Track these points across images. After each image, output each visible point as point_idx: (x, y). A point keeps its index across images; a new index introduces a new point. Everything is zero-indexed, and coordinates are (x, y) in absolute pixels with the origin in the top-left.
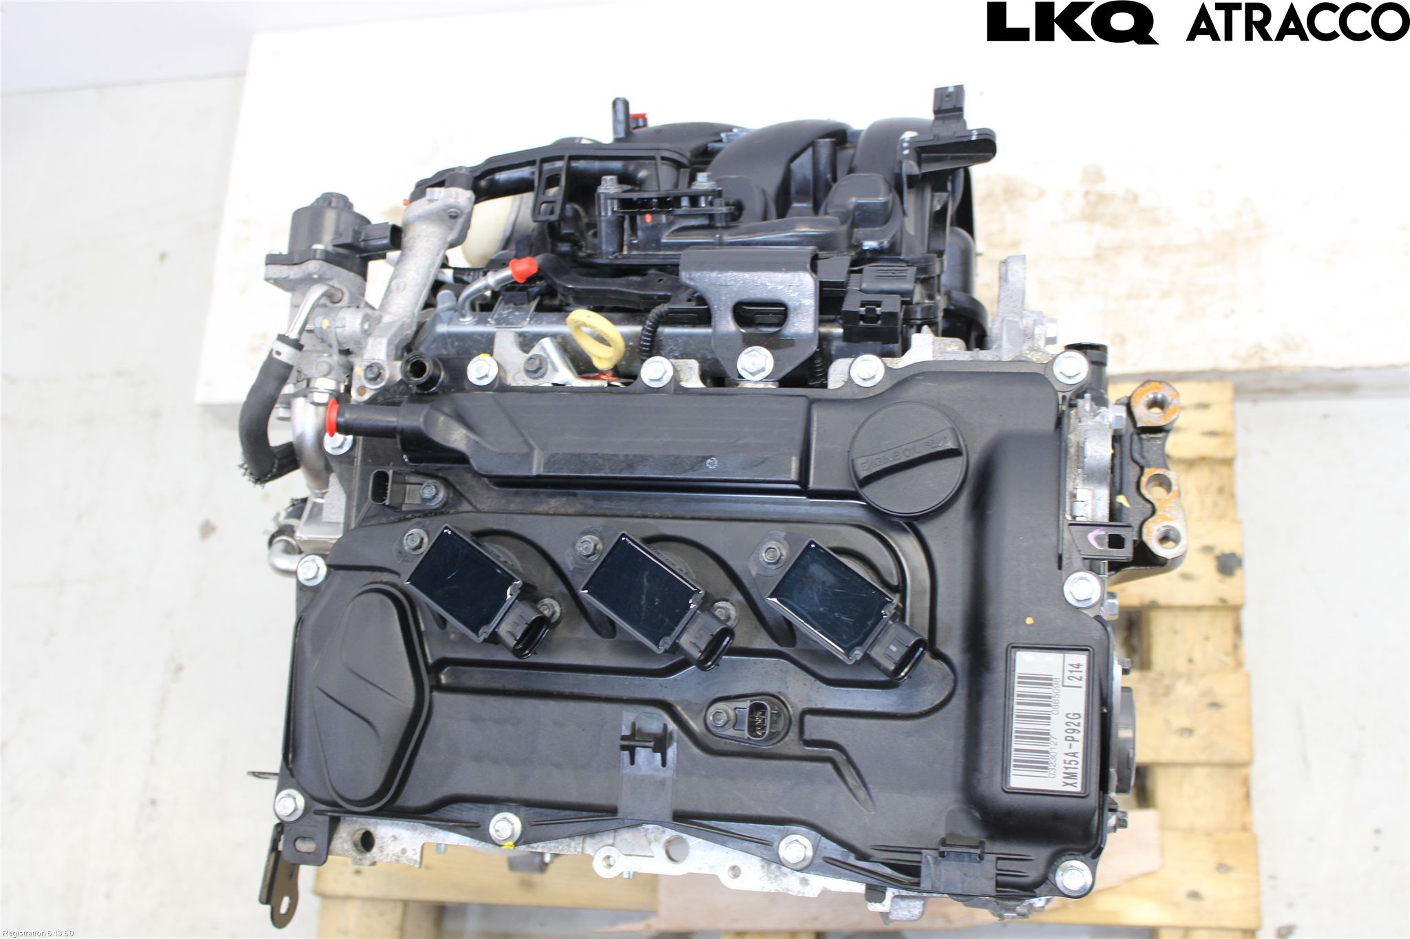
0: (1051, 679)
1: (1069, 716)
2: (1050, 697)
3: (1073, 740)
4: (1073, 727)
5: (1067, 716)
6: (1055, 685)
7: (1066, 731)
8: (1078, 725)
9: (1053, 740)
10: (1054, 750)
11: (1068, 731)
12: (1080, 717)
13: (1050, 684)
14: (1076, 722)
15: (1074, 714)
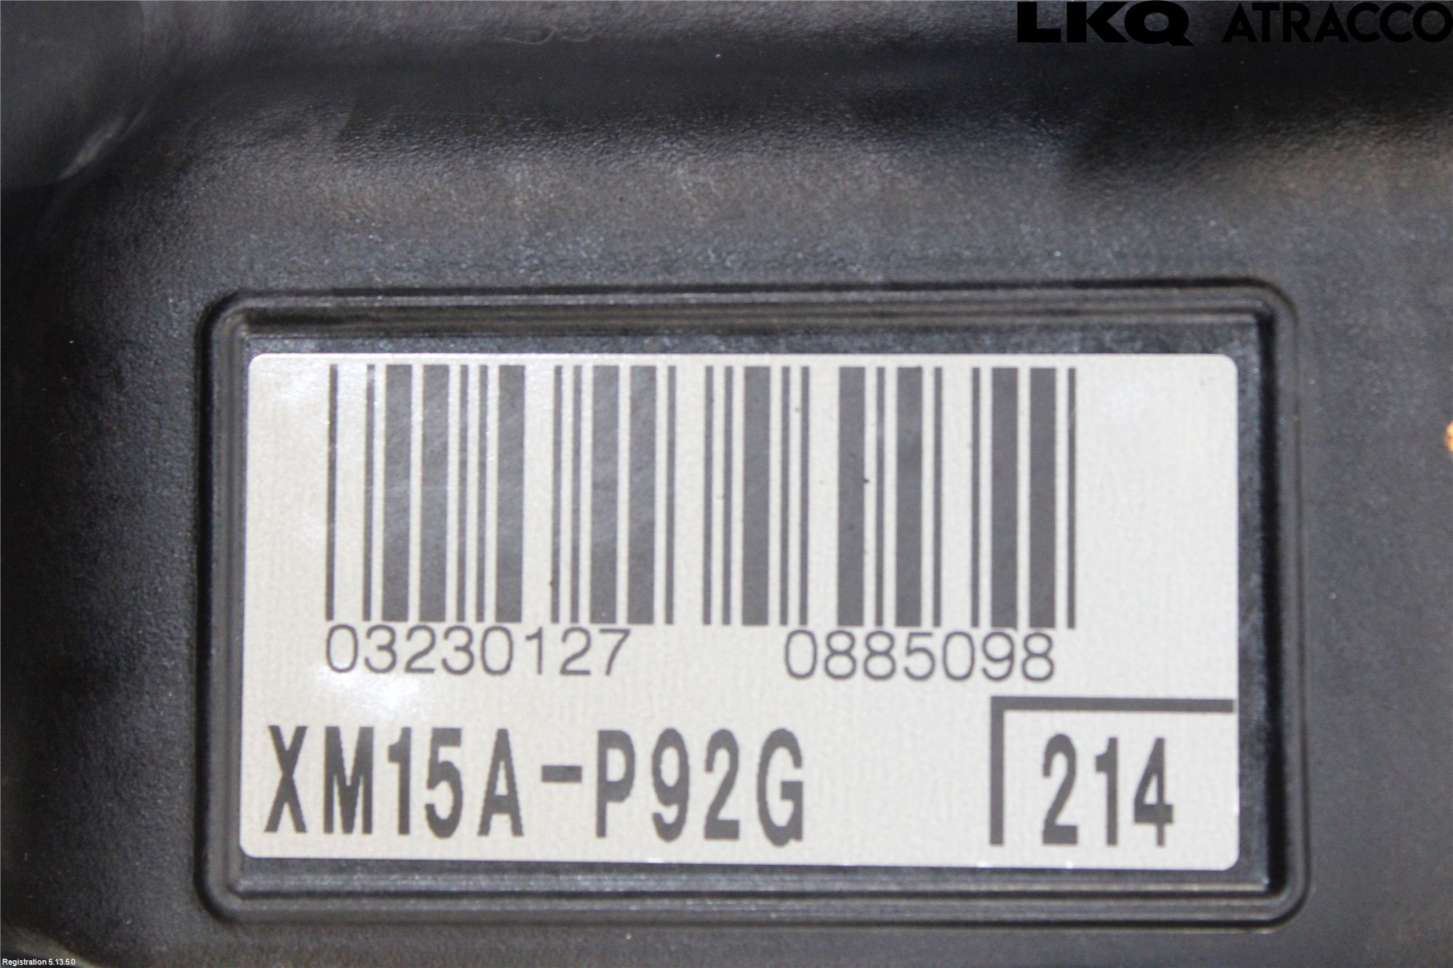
0: (1043, 617)
1: (781, 757)
2: (908, 613)
3: (612, 791)
4: (703, 789)
5: (782, 739)
6: (999, 647)
7: (670, 738)
8: (720, 829)
9: (603, 642)
10: (526, 651)
11: (670, 756)
12: (778, 835)
13: (1004, 615)
14: (741, 806)
15: (792, 791)
